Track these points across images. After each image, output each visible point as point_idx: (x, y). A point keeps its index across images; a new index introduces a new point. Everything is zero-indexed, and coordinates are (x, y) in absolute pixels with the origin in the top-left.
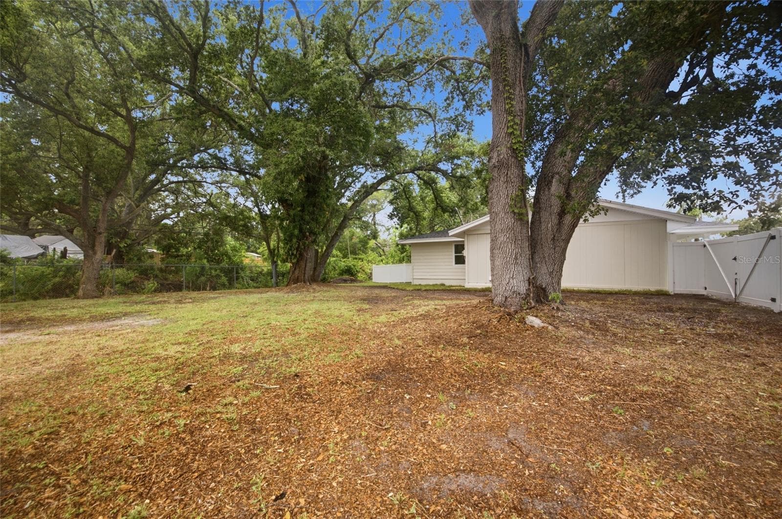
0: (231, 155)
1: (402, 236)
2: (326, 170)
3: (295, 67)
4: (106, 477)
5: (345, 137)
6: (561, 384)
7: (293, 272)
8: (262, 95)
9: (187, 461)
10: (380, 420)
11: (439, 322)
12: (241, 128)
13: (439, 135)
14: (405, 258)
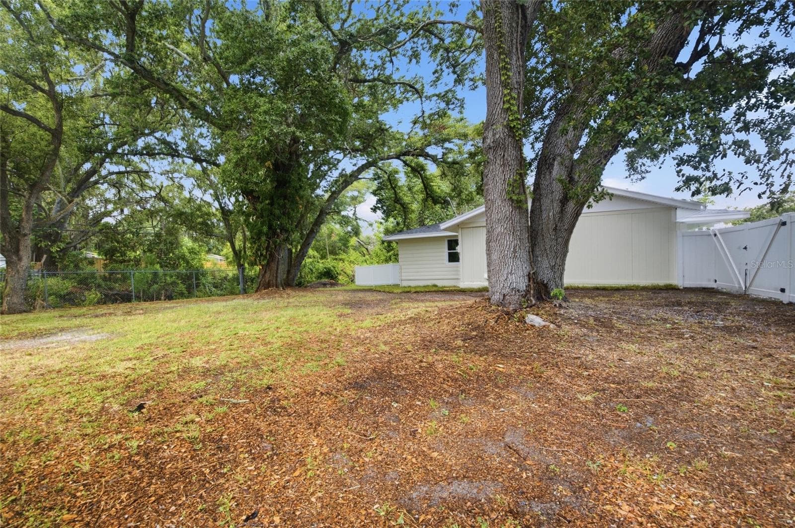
0: (183, 139)
1: (387, 232)
2: (298, 156)
3: (255, 31)
4: (45, 507)
5: (318, 116)
6: (562, 385)
7: (264, 276)
8: (217, 66)
9: (142, 485)
10: (364, 430)
11: (431, 325)
12: (193, 107)
13: (426, 114)
14: (393, 257)
